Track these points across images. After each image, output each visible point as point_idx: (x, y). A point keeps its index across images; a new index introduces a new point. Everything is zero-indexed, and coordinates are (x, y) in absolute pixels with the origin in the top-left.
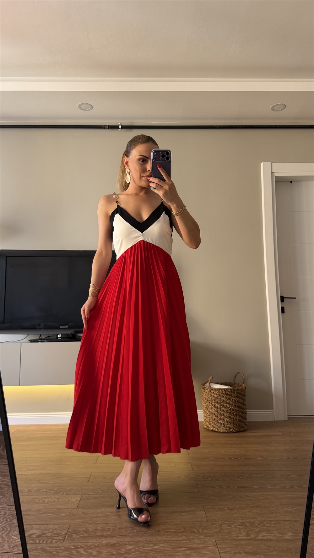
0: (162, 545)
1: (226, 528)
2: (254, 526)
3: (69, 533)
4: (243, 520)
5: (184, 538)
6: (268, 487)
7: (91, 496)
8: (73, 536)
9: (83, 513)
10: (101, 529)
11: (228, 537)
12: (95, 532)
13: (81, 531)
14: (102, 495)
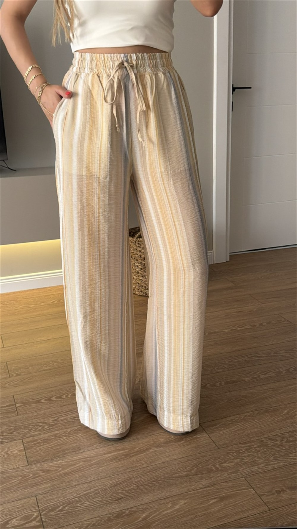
0: (182, 502)
1: (247, 454)
2: (277, 444)
3: (44, 512)
4: (259, 438)
5: (204, 482)
6: (262, 377)
7: (36, 438)
8: (51, 515)
9: (43, 471)
10: (85, 495)
11: (256, 468)
12: (80, 501)
13: (59, 505)
14: (53, 434)
